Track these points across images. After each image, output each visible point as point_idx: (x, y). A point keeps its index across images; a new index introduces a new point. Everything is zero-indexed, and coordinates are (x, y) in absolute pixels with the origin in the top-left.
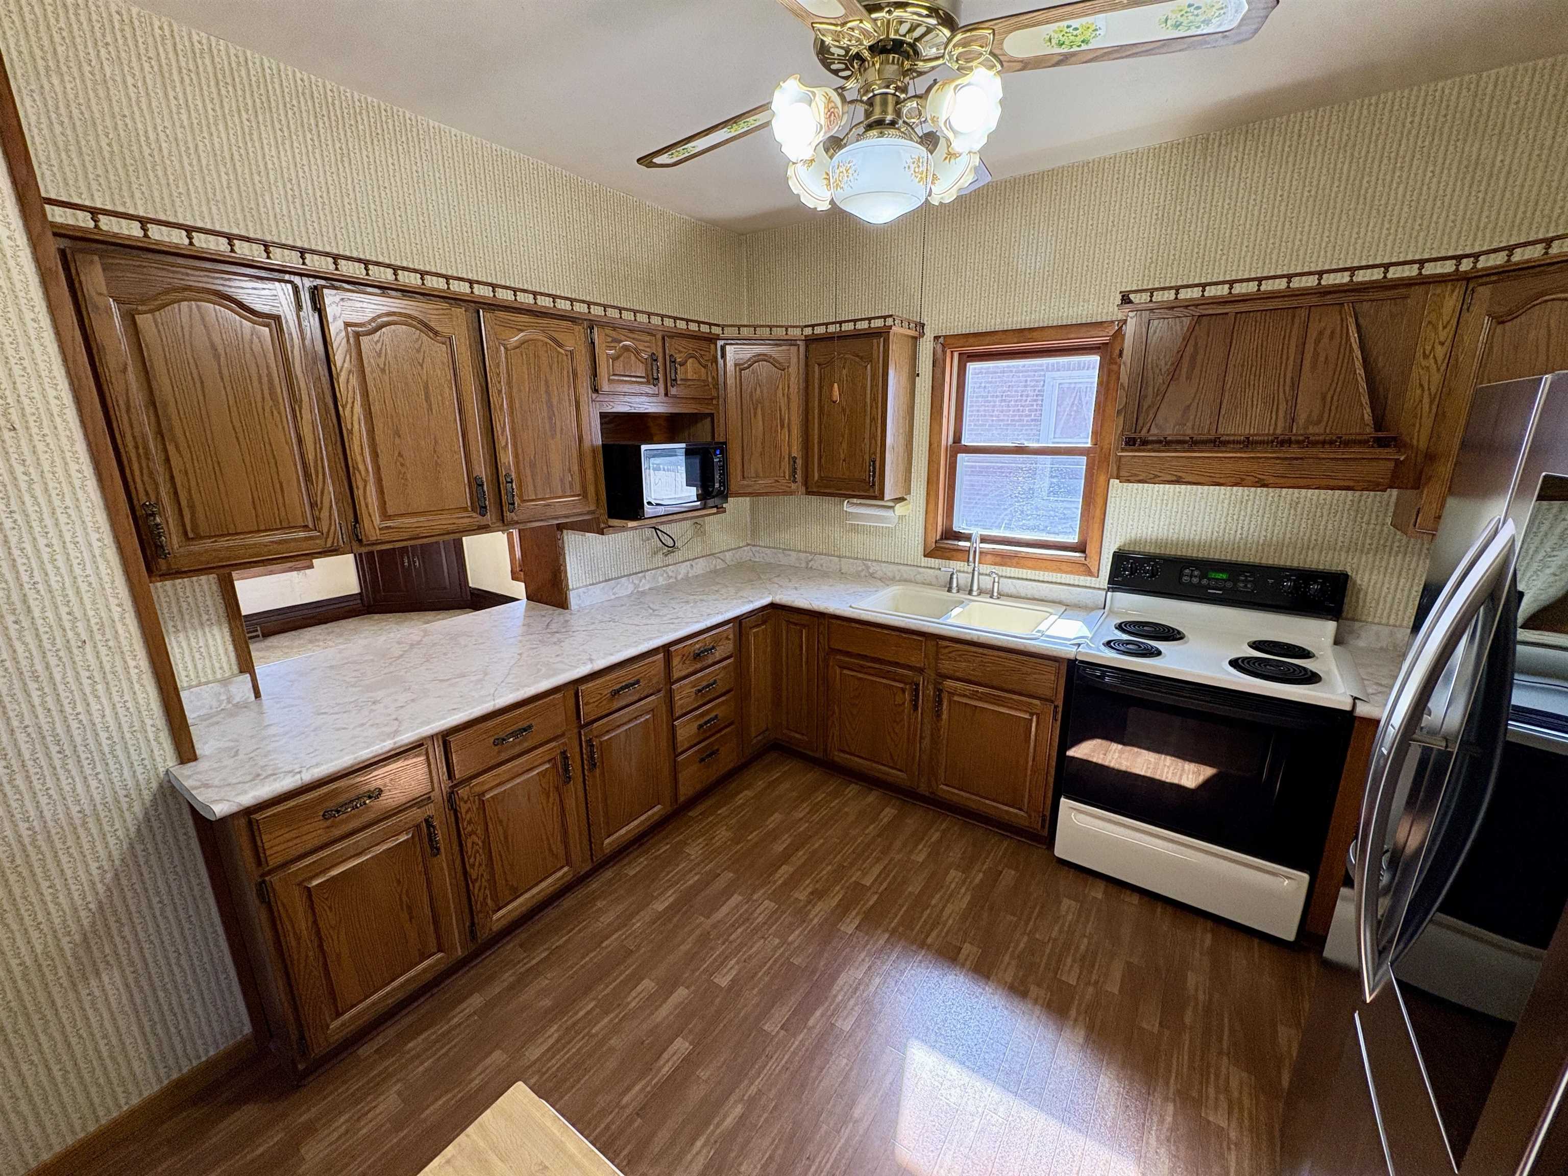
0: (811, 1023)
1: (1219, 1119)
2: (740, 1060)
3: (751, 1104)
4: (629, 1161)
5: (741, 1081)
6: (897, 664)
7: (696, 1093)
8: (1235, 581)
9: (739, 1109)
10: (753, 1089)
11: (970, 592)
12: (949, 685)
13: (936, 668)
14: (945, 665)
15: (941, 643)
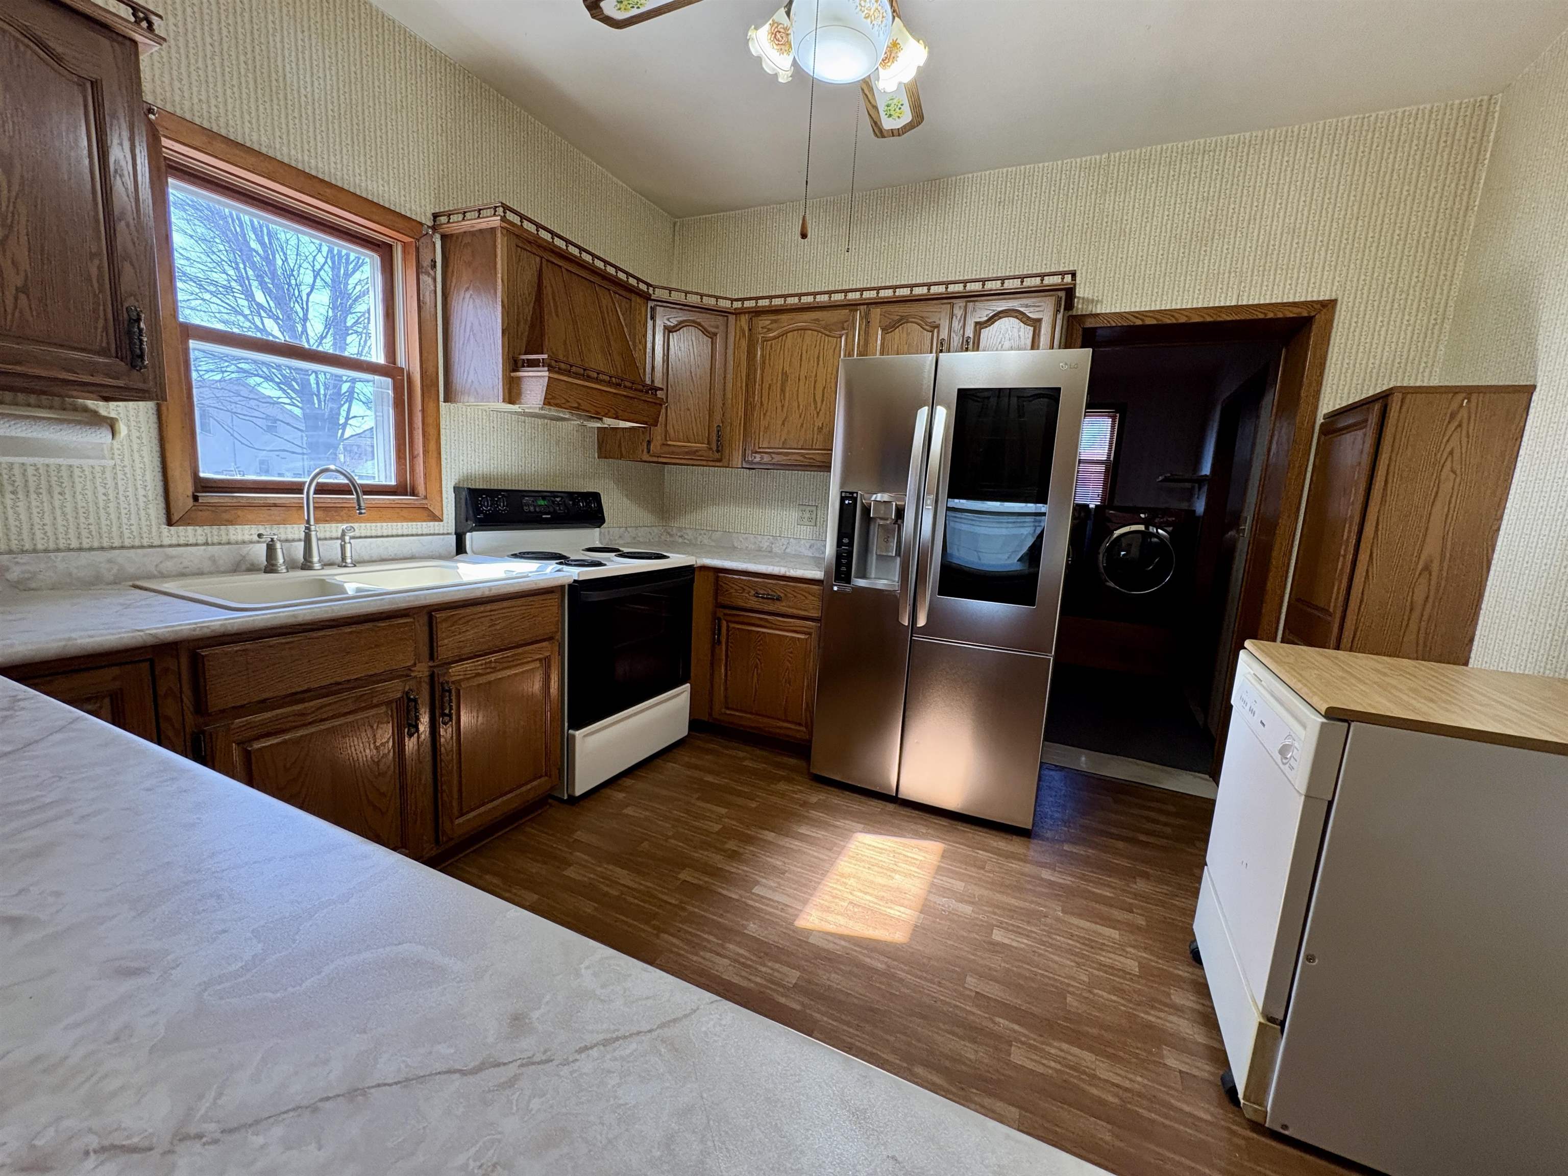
6: (371, 678)
8: (554, 506)
11: (307, 565)
12: (457, 671)
13: (432, 658)
14: (448, 644)
15: (438, 615)
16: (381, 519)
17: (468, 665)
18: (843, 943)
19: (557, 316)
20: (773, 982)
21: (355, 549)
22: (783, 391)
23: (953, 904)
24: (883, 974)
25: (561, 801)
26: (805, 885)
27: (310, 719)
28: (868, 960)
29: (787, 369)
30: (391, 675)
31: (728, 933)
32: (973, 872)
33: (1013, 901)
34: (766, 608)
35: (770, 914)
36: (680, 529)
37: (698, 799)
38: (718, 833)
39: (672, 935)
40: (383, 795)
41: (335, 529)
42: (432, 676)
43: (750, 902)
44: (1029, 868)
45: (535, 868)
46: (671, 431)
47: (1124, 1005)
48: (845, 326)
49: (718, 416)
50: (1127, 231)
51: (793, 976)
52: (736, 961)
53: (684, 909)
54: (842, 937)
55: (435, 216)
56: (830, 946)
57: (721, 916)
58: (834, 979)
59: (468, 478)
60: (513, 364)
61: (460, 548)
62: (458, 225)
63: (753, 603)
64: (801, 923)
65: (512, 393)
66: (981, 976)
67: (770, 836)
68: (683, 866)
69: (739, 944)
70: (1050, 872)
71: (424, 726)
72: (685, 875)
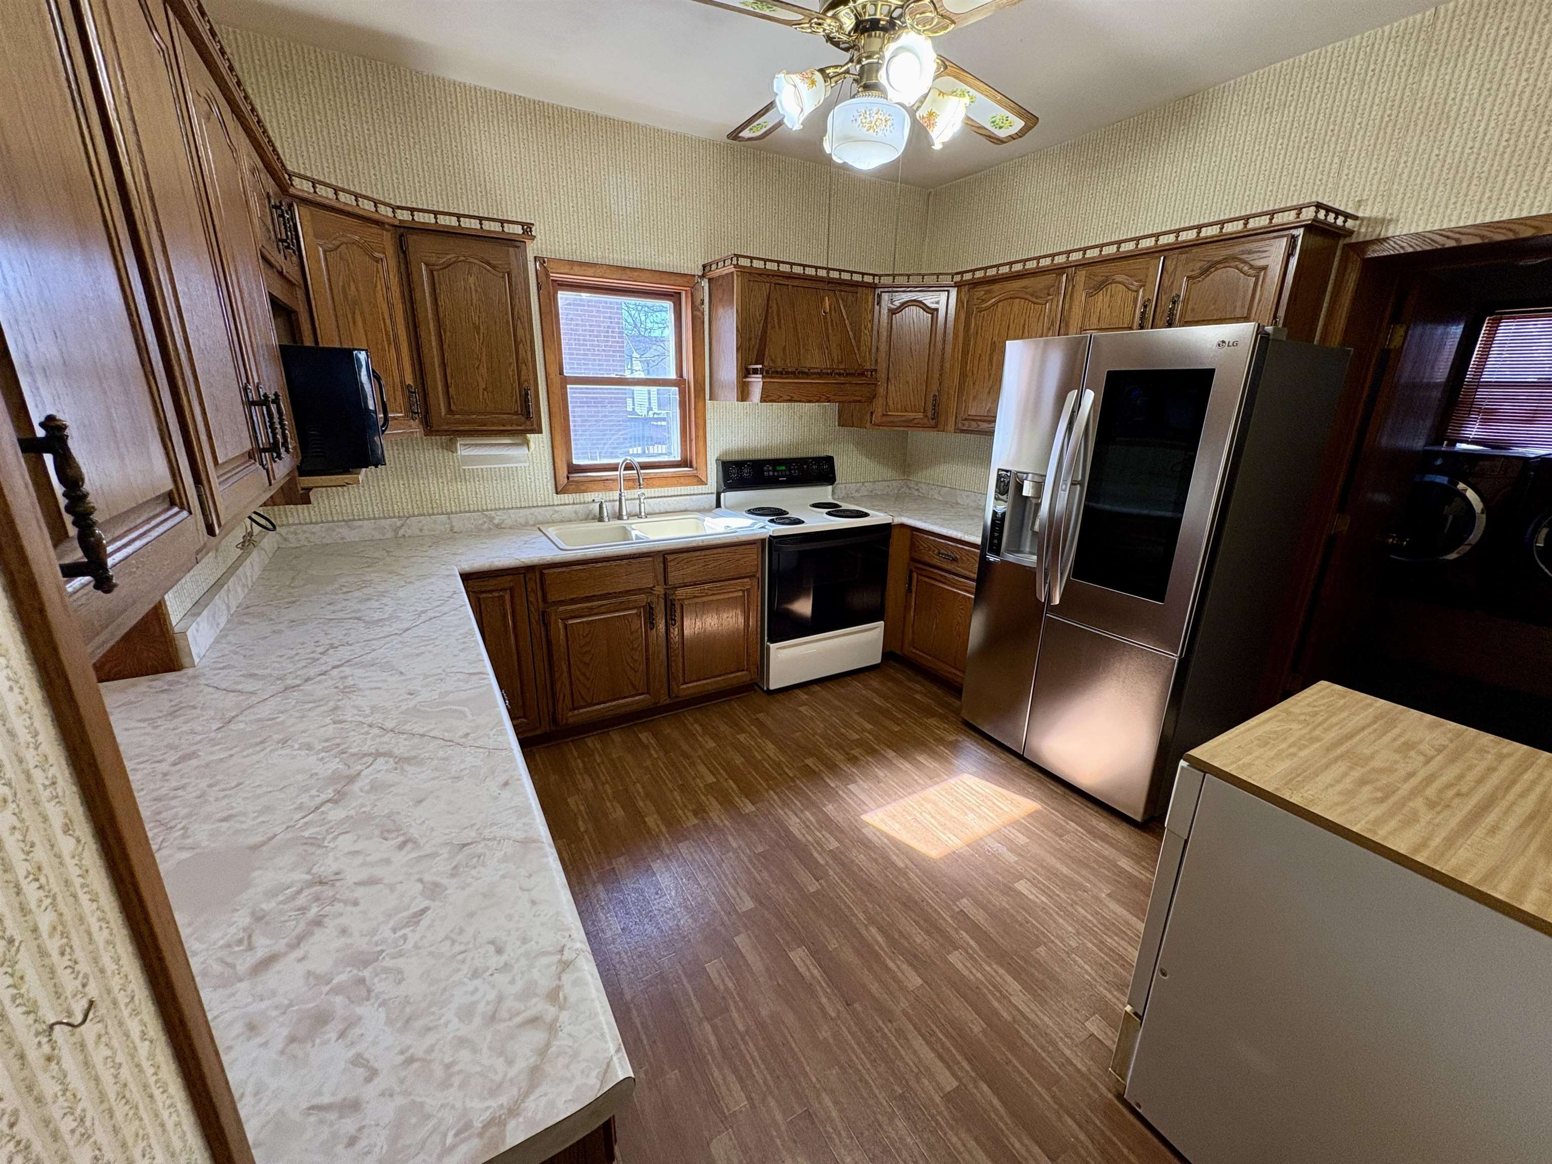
0: (822, 862)
1: (951, 738)
2: (832, 916)
3: (872, 921)
4: (890, 1021)
5: (851, 922)
6: (628, 592)
7: (848, 956)
8: (790, 470)
9: (873, 930)
10: (861, 916)
11: (620, 517)
12: (681, 593)
13: (666, 583)
14: (675, 576)
15: (669, 557)
16: (667, 485)
17: (689, 590)
18: (885, 840)
19: (780, 327)
20: (818, 844)
21: (648, 505)
22: (991, 361)
23: (1003, 850)
24: (899, 870)
25: (762, 689)
26: (889, 796)
27: (596, 611)
28: (894, 857)
29: (995, 339)
30: (640, 591)
31: (811, 804)
32: (1048, 835)
33: (1065, 870)
34: (945, 566)
35: (849, 804)
36: (917, 483)
37: (858, 714)
38: (852, 741)
39: (776, 793)
40: (636, 661)
41: (636, 492)
42: (665, 594)
43: (841, 793)
44: (1108, 851)
45: (724, 728)
46: (891, 403)
47: (1090, 975)
48: (1050, 291)
49: (935, 387)
50: (1453, 114)
51: (834, 844)
52: (804, 823)
53: (793, 781)
54: (888, 837)
55: (704, 266)
56: (874, 839)
57: (814, 793)
58: (860, 858)
59: (726, 453)
60: (745, 372)
61: (718, 505)
62: (716, 273)
63: (936, 561)
64: (865, 817)
65: (743, 394)
66: (976, 902)
67: (891, 754)
68: (812, 755)
69: (813, 814)
70: (1131, 862)
71: (662, 626)
72: (810, 762)
